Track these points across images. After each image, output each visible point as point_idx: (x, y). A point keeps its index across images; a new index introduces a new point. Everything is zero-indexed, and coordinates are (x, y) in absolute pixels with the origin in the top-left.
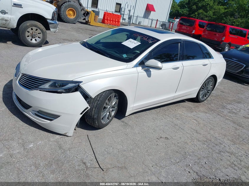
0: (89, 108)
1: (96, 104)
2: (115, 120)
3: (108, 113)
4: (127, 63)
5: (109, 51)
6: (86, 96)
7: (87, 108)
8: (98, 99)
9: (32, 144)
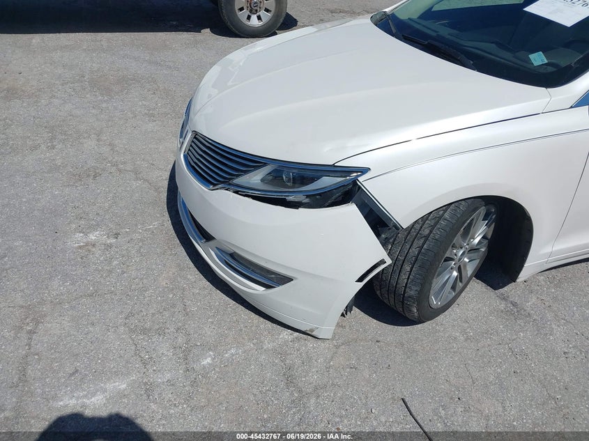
0: (389, 261)
1: (414, 251)
2: (477, 287)
3: (455, 274)
4: (549, 89)
5: (470, 43)
6: (378, 221)
7: (383, 262)
8: (427, 232)
9: (210, 356)
